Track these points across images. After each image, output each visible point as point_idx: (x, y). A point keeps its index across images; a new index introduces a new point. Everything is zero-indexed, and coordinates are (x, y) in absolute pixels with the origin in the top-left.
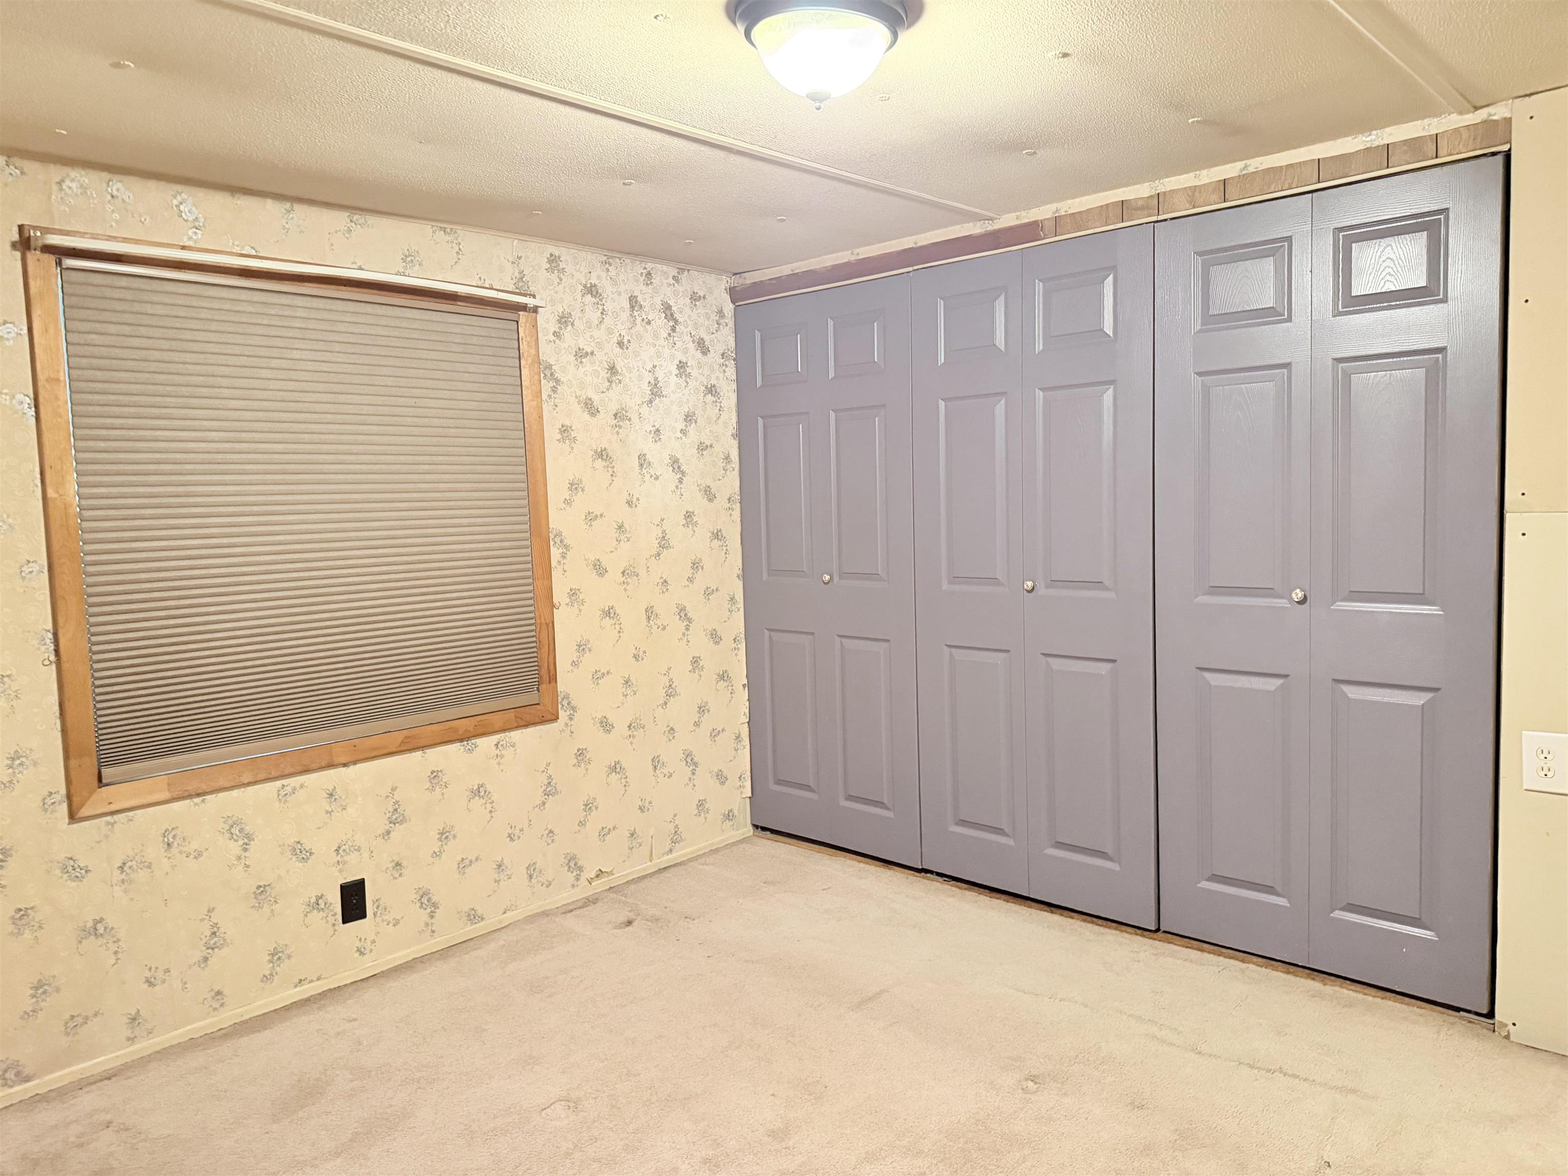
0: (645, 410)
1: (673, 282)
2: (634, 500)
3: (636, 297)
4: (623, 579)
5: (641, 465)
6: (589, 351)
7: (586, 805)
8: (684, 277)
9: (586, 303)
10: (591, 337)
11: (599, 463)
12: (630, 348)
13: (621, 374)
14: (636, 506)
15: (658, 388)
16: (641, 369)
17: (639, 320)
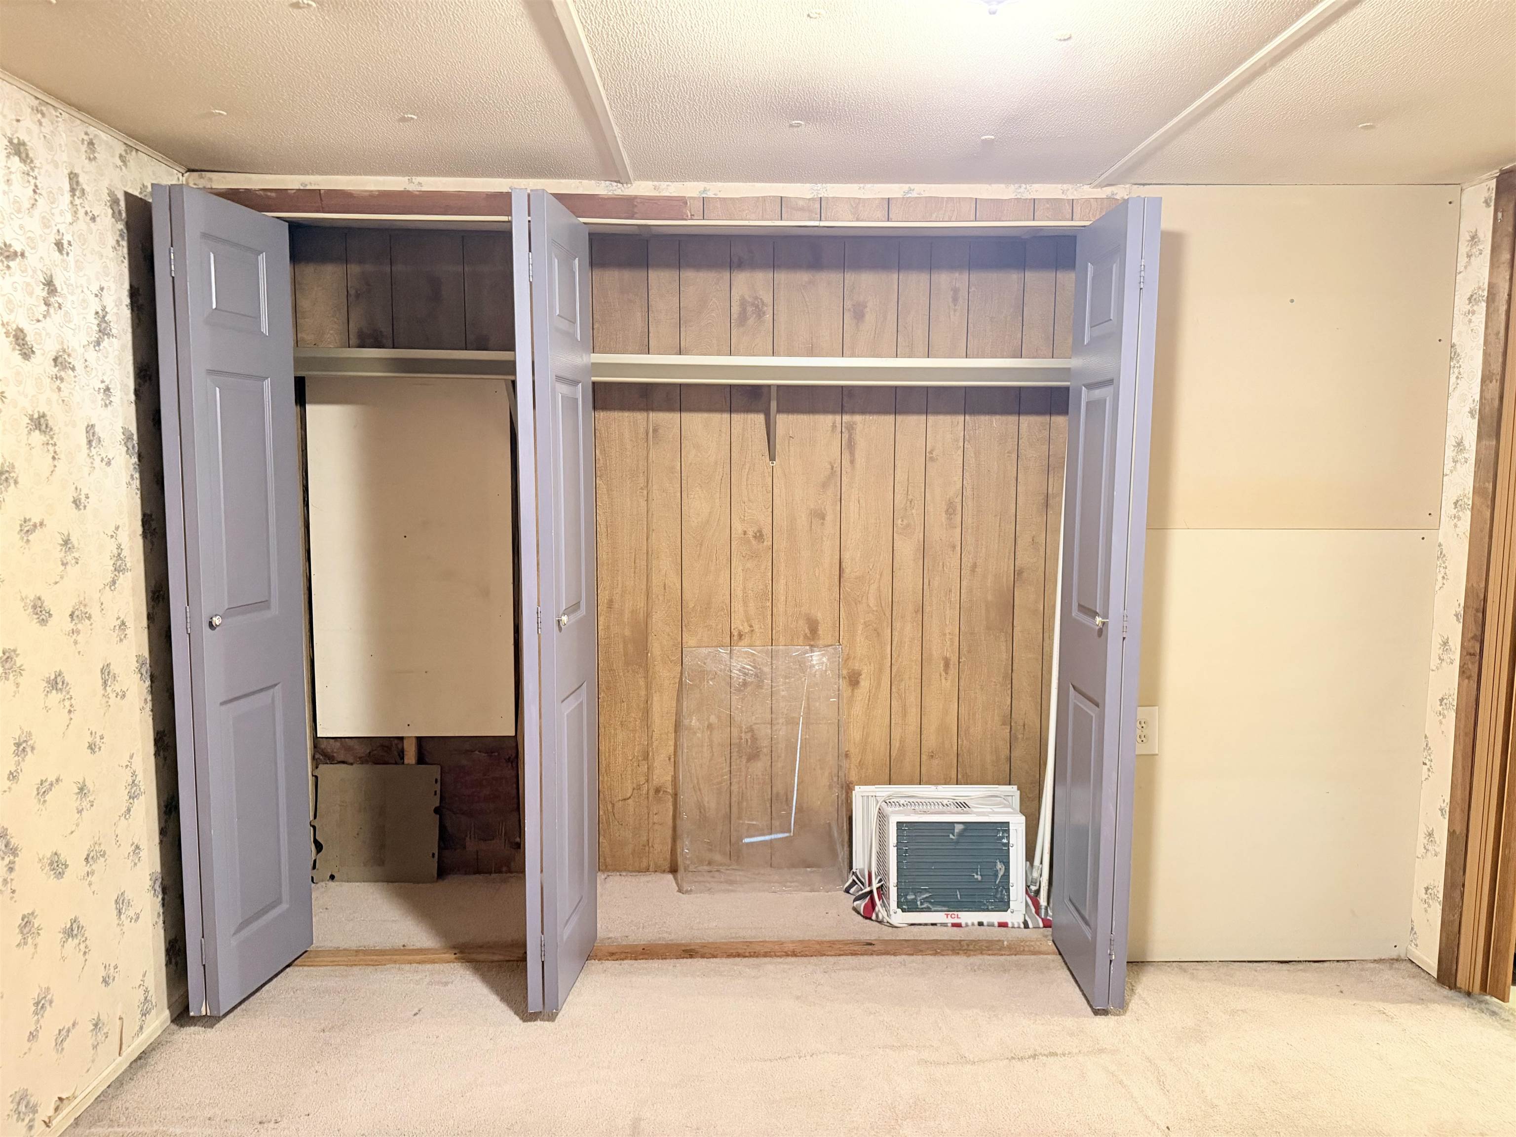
0: (91, 355)
1: (119, 163)
2: (83, 497)
3: (76, 175)
4: (71, 626)
5: (90, 442)
6: (19, 250)
7: (37, 1004)
8: (132, 157)
9: (13, 170)
10: (21, 227)
11: (37, 437)
12: (71, 254)
13: (61, 295)
14: (85, 507)
15: (106, 322)
16: (85, 290)
17: (81, 212)
